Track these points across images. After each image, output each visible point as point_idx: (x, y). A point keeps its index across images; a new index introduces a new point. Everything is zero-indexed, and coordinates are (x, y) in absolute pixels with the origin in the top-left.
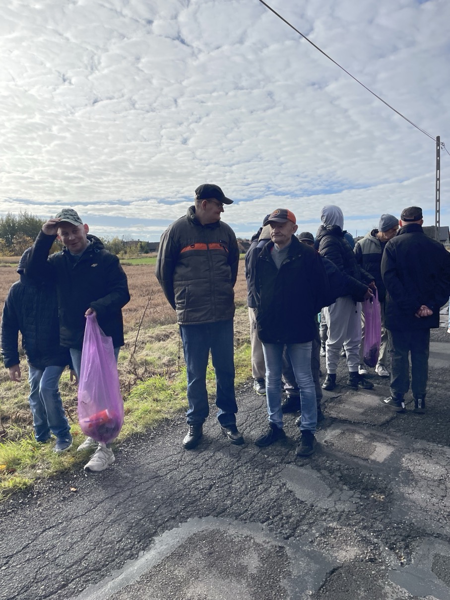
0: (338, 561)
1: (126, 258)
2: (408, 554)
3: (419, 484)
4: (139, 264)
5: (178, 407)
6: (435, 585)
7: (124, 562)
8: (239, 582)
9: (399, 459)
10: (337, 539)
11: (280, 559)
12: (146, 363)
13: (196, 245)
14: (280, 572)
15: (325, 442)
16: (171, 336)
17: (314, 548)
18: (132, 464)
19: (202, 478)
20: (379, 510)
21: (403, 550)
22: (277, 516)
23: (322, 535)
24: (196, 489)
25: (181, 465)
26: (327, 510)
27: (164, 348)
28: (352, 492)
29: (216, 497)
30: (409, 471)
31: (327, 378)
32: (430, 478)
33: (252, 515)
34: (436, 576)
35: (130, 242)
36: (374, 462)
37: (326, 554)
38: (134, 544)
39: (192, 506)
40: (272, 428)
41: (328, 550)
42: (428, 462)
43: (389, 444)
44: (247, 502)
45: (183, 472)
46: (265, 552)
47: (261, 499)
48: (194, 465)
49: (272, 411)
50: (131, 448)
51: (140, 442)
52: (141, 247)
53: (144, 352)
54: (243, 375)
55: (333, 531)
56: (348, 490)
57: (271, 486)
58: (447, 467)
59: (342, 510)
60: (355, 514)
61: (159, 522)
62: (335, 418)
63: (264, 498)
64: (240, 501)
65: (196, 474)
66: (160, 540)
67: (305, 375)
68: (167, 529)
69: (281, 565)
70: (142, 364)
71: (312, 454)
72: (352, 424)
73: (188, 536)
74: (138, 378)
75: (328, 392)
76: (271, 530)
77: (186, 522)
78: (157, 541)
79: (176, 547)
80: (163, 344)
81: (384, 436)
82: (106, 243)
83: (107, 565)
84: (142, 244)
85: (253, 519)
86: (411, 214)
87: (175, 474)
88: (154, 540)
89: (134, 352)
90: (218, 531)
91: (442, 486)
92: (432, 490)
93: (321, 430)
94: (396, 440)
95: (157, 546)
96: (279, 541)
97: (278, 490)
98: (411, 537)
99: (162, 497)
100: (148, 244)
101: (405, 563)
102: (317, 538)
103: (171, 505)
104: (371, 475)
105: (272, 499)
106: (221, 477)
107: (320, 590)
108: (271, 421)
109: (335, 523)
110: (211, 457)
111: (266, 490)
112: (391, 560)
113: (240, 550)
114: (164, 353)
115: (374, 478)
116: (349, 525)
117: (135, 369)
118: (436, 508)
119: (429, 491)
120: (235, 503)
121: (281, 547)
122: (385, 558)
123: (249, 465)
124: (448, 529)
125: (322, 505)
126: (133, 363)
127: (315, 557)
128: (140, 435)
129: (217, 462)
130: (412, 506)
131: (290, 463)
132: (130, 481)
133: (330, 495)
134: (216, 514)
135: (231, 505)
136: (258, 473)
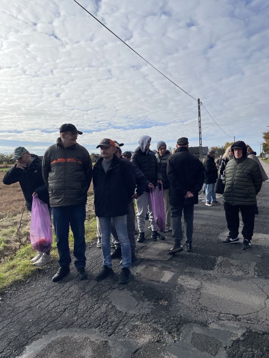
0: (139, 345)
2: (178, 335)
3: (186, 293)
6: (193, 351)
9: (176, 279)
10: (140, 331)
11: (105, 349)
12: (27, 234)
13: (59, 159)
15: (136, 273)
17: (126, 339)
18: (13, 301)
19: (60, 305)
20: (164, 311)
21: (176, 333)
22: (105, 322)
23: (131, 330)
24: (55, 312)
25: (47, 298)
26: (134, 315)
28: (149, 302)
29: (68, 316)
30: (181, 285)
31: (139, 235)
32: (192, 288)
33: (90, 324)
34: (193, 346)
36: (163, 282)
37: (133, 342)
38: (12, 353)
39: (52, 324)
40: (105, 268)
41: (134, 339)
42: (192, 280)
43: (172, 271)
44: (87, 317)
45: (47, 302)
46: (96, 346)
47: (96, 314)
48: (55, 297)
49: (105, 258)
50: (14, 290)
51: (20, 286)
53: (27, 227)
54: (90, 237)
55: (137, 327)
56: (147, 301)
57: (102, 305)
58: (201, 281)
59: (143, 314)
60: (150, 315)
61: (30, 336)
62: (143, 259)
63: (98, 313)
64: (83, 317)
65: (56, 303)
66: (30, 347)
67: (124, 234)
68: (34, 340)
69: (105, 352)
70: (25, 235)
71: (128, 282)
72: (152, 261)
73: (48, 343)
74: (22, 244)
75: (140, 243)
76: (101, 332)
77: (48, 334)
78: (27, 349)
79: (40, 351)
81: (169, 266)
82: (6, 157)
85: (90, 326)
86: (182, 142)
87: (42, 304)
89: (20, 228)
90: (68, 337)
91: (198, 293)
92: (193, 295)
93: (134, 266)
94: (175, 268)
95: (28, 352)
96: (105, 338)
97: (107, 306)
98: (180, 325)
99: (32, 320)
101: (177, 340)
102: (128, 332)
103: (38, 324)
104: (161, 291)
105: (103, 313)
106: (72, 303)
108: (104, 264)
109: (139, 322)
110: (67, 291)
111: (99, 307)
112: (169, 340)
113: (81, 347)
115: (162, 292)
116: (146, 322)
117: (20, 239)
118: (194, 306)
119: (191, 296)
120: (80, 318)
121: (106, 342)
122: (165, 339)
123: (90, 293)
124: (200, 317)
125: (131, 312)
126: (19, 234)
127: (126, 344)
128: (20, 282)
129: (70, 293)
130: (182, 306)
131: (115, 289)
132: (12, 312)
133: (137, 305)
134: (67, 327)
135: (77, 320)
136: (95, 297)
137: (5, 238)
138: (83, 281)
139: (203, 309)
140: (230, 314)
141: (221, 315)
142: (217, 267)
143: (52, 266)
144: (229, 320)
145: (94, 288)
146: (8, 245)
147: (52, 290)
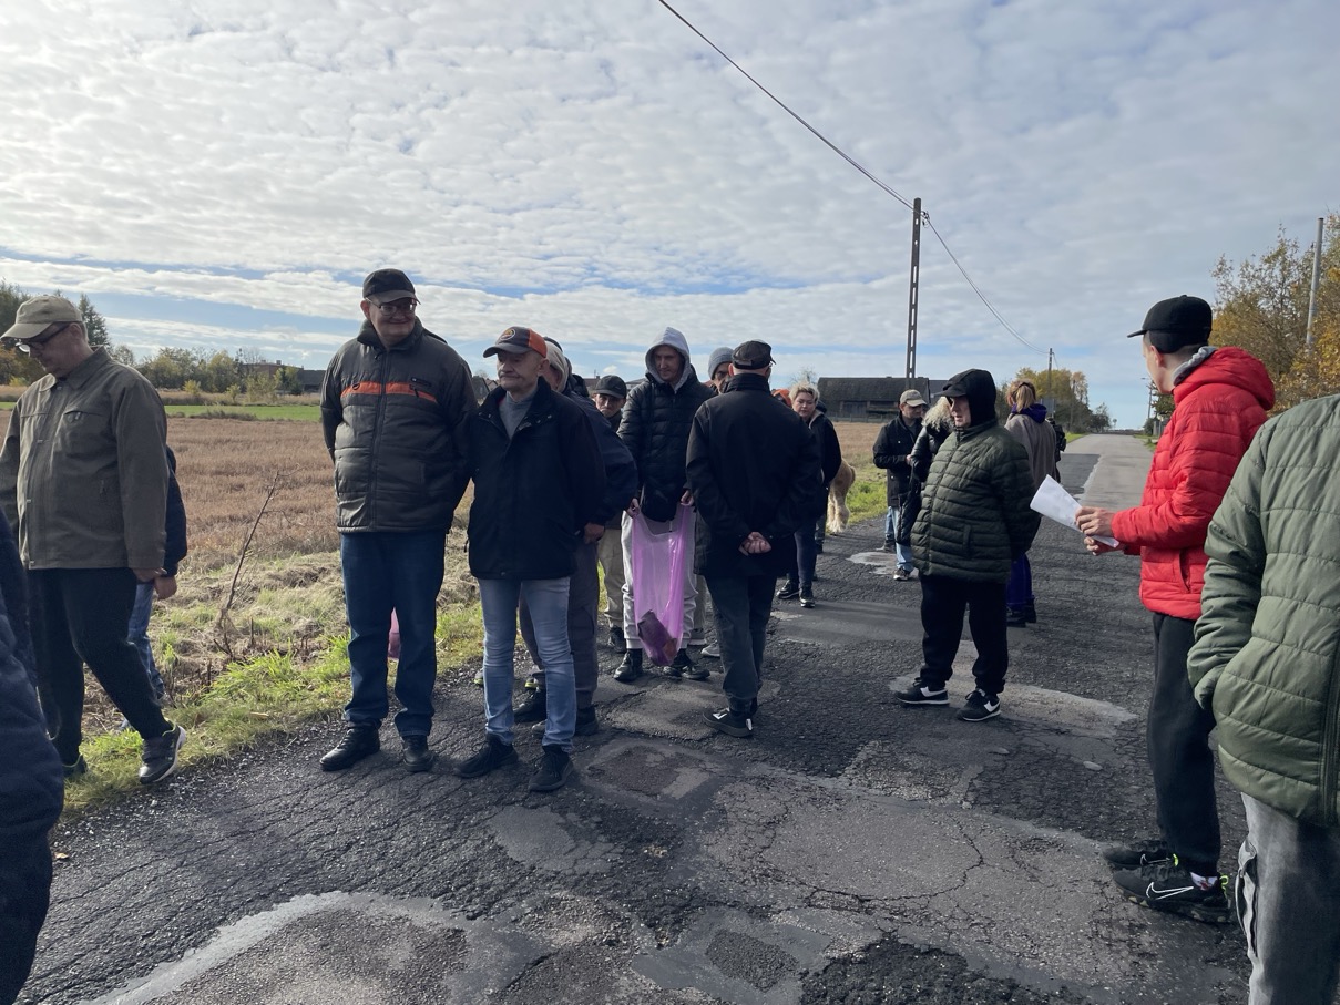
0: (553, 945)
1: (244, 403)
2: (675, 932)
3: (731, 831)
4: (275, 417)
5: (309, 710)
6: (706, 972)
7: (153, 967)
8: (366, 982)
9: (712, 793)
10: (562, 914)
11: (451, 947)
12: (253, 630)
13: (362, 385)
14: (446, 966)
15: (590, 768)
16: (321, 576)
17: (517, 929)
18: (193, 813)
19: (336, 831)
20: (649, 871)
21: (669, 926)
22: (464, 885)
23: (537, 910)
24: (318, 850)
25: (297, 813)
26: (557, 873)
27: (303, 600)
28: (611, 845)
29: (356, 861)
30: (723, 810)
31: (625, 658)
32: (754, 820)
33: (419, 885)
34: (710, 961)
35: (256, 365)
36: (667, 798)
37: (536, 937)
38: (178, 939)
39: (304, 877)
40: (490, 744)
41: (541, 931)
42: (760, 797)
43: (704, 770)
44: (413, 867)
45: (298, 823)
46: (426, 938)
47: (441, 862)
48: (323, 811)
49: (493, 711)
50: (195, 784)
51: (217, 774)
52: (284, 378)
53: (255, 608)
54: (461, 654)
55: (559, 903)
56: (605, 842)
57: (465, 841)
58: (788, 804)
59: (584, 872)
60: (605, 878)
61: (234, 903)
62: (621, 729)
63: (447, 861)
64: (400, 866)
65: (324, 827)
66: (231, 930)
67: (556, 640)
68: (247, 914)
69: (450, 955)
70: (245, 632)
71: (559, 788)
72: (649, 738)
73: (287, 922)
74: (235, 660)
76: (448, 906)
77: (288, 901)
78: (223, 933)
79: (260, 939)
80: (300, 593)
81: (701, 756)
82: (196, 363)
83: (120, 971)
84: (287, 372)
85: (418, 891)
86: (747, 356)
87: (281, 827)
88: (219, 932)
89: (229, 607)
90: (347, 912)
91: (769, 833)
92: (750, 838)
94: (718, 763)
95: (223, 940)
96: (456, 922)
97: (478, 846)
98: (688, 908)
99: (247, 865)
100: (301, 373)
101: (666, 944)
102: (526, 915)
103: (263, 876)
104: (654, 819)
105: (462, 861)
106: (372, 829)
107: (509, 987)
108: (490, 730)
109: (565, 892)
110: (362, 797)
111: (454, 847)
112: (643, 940)
113: (382, 937)
114: (299, 611)
115: (657, 823)
116: (589, 893)
117: (226, 641)
118: (745, 865)
119: (745, 840)
120: (391, 870)
121: (457, 931)
122: (634, 938)
123: (434, 808)
124: (754, 894)
125: (551, 866)
126: (224, 628)
127: (514, 942)
128: (218, 761)
129: (371, 805)
130: (707, 862)
131: (513, 803)
132: (185, 841)
133: (571, 850)
134: (349, 888)
135: (382, 873)
136: (448, 821)
137: (179, 637)
138: (418, 777)
139: (768, 876)
140: (844, 894)
141: (818, 895)
142: (853, 771)
143: (322, 727)
144: (839, 909)
145: (448, 795)
146: (186, 659)
147: (317, 792)
